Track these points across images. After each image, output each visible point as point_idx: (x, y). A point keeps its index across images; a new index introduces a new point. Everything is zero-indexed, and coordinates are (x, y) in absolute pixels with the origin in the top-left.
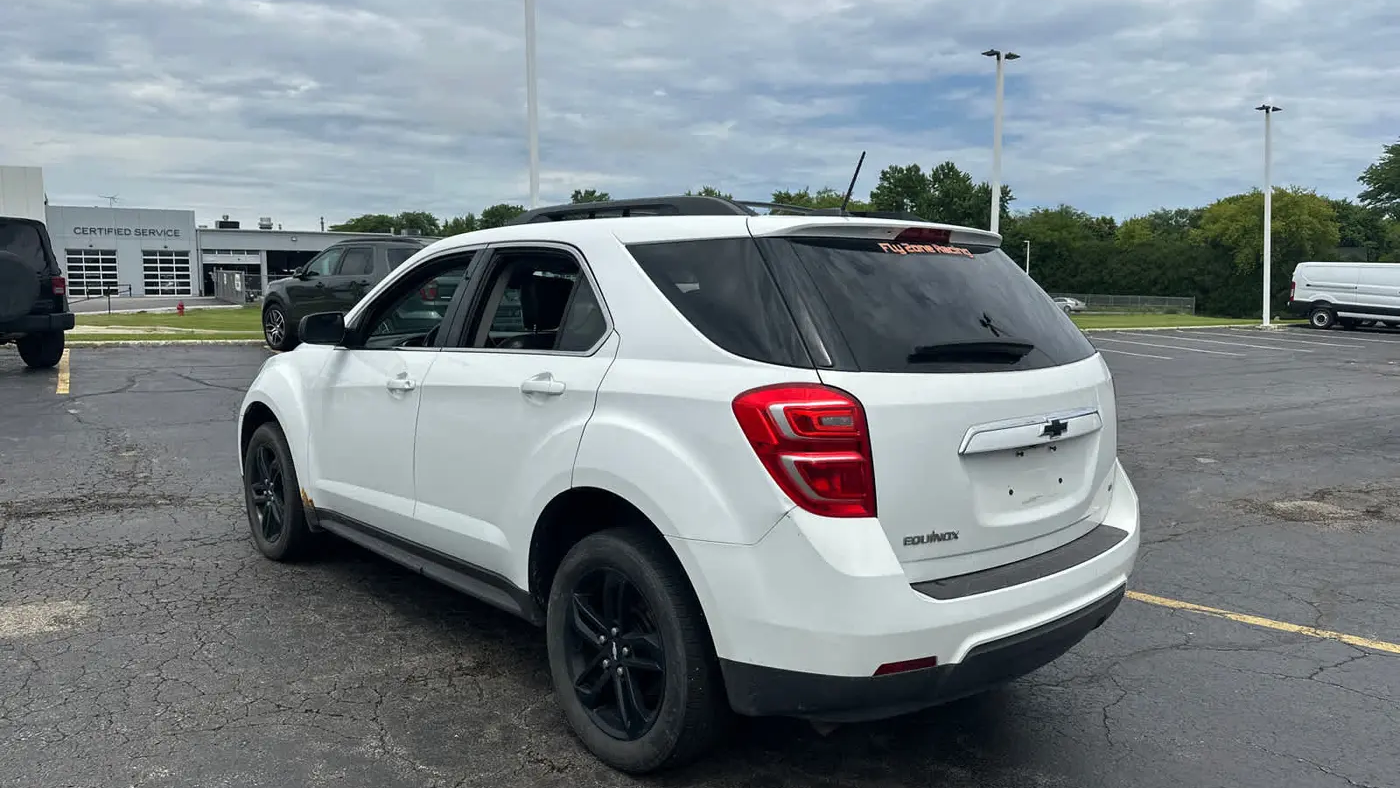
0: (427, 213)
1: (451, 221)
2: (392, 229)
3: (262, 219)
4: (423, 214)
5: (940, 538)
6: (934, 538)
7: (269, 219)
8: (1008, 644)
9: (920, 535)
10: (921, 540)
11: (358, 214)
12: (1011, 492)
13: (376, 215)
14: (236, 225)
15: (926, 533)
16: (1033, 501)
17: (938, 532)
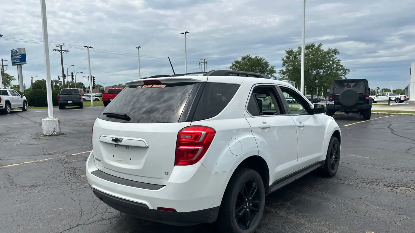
8: (97, 191)
12: (114, 156)
16: (120, 161)
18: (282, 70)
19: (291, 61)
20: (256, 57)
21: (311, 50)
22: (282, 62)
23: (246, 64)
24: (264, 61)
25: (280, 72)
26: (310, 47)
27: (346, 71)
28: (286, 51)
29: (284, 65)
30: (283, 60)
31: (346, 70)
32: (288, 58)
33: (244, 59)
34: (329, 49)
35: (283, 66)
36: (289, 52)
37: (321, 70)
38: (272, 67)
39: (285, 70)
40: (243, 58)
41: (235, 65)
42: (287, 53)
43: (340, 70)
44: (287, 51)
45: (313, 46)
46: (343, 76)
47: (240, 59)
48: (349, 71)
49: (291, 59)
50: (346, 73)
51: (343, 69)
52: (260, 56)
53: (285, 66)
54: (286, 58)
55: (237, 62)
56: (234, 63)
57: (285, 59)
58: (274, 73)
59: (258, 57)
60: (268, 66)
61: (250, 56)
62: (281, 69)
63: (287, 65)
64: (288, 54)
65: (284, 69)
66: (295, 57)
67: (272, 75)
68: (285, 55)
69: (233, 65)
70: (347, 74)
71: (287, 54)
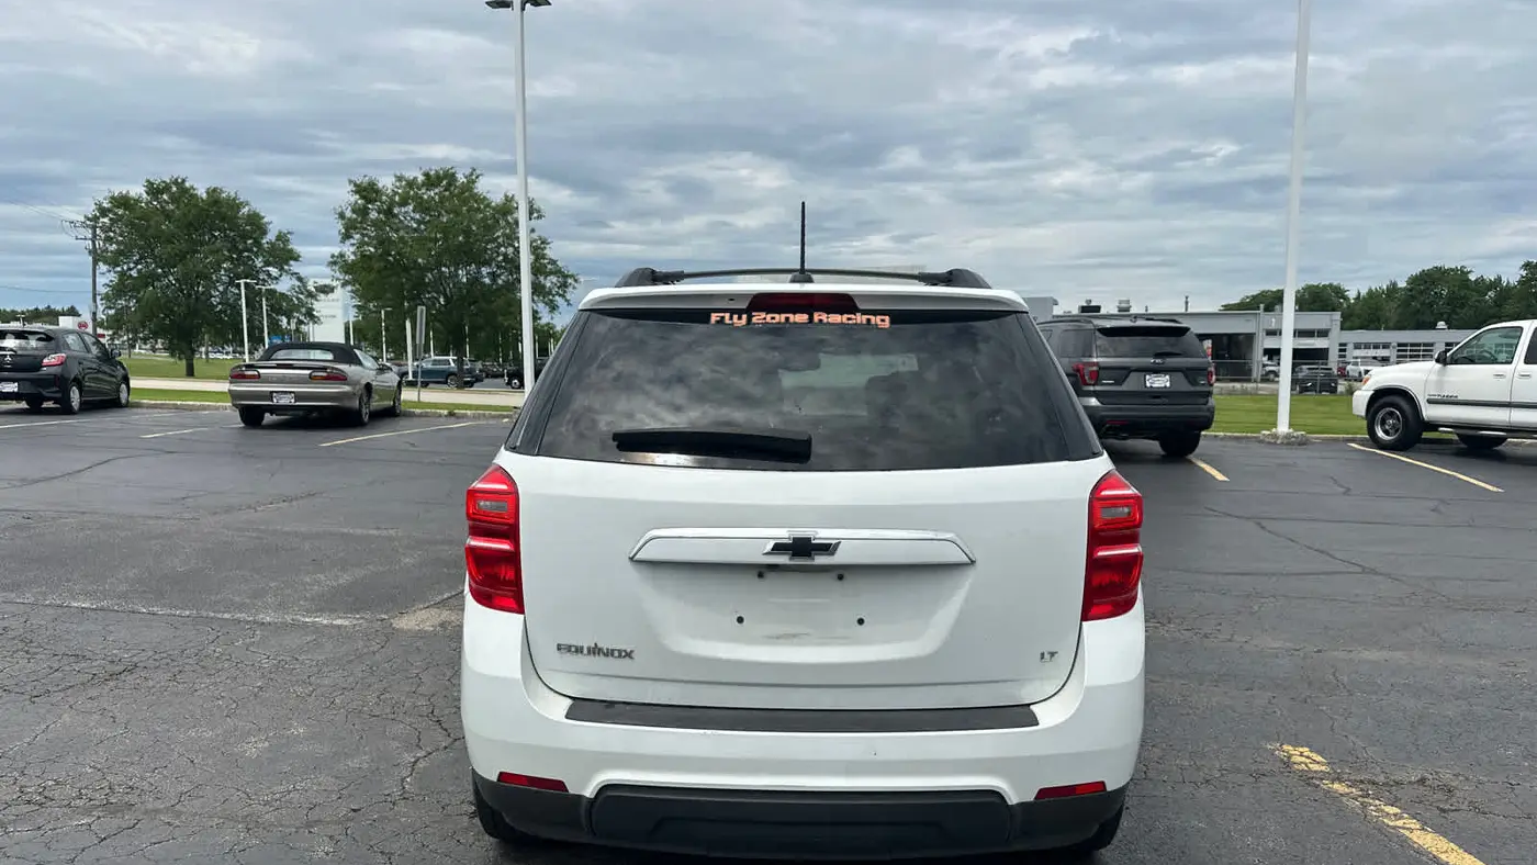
0: (1335, 283)
1: (1364, 292)
2: (1262, 306)
3: (1121, 302)
4: (1331, 285)
5: (609, 653)
6: (595, 651)
7: (1128, 302)
9: (580, 644)
10: (579, 650)
11: (1254, 290)
12: (740, 620)
13: (1274, 290)
14: (1097, 309)
15: (586, 643)
17: (603, 645)
18: (342, 255)
19: (375, 223)
20: (213, 192)
21: (446, 190)
22: (340, 226)
23: (168, 216)
24: (245, 210)
25: (335, 263)
26: (439, 179)
27: (570, 281)
28: (350, 182)
29: (346, 236)
30: (342, 216)
31: (566, 276)
32: (362, 212)
33: (154, 190)
34: (506, 196)
35: (343, 241)
36: (365, 189)
37: (485, 270)
38: (282, 237)
39: (352, 257)
40: (150, 184)
41: (109, 210)
42: (356, 192)
43: (547, 275)
44: (355, 185)
45: (451, 177)
46: (560, 295)
47: (137, 190)
48: (576, 281)
49: (373, 215)
50: (566, 287)
51: (558, 272)
52: (229, 189)
53: (352, 241)
54: (354, 211)
55: (123, 202)
56: (106, 205)
57: (348, 214)
58: (292, 262)
59: (222, 191)
60: (264, 233)
61: (187, 185)
62: (336, 251)
63: (358, 236)
64: (362, 197)
65: (349, 251)
66: (389, 212)
67: (286, 267)
68: (346, 197)
69: (103, 212)
70: (570, 289)
71: (358, 197)
